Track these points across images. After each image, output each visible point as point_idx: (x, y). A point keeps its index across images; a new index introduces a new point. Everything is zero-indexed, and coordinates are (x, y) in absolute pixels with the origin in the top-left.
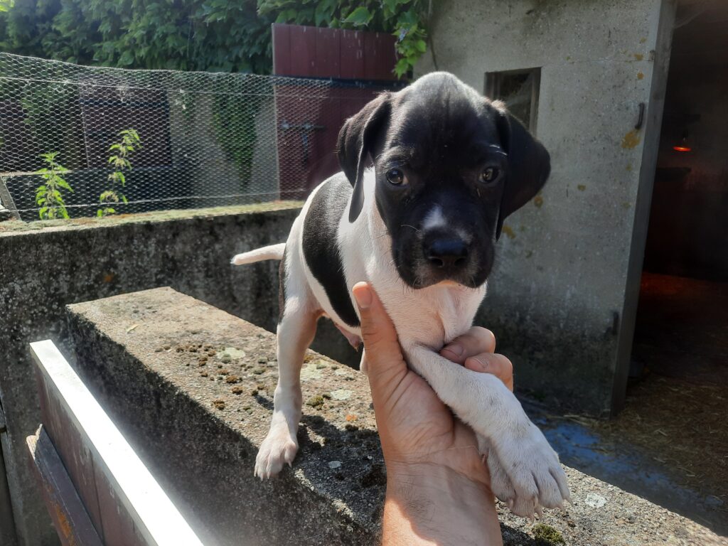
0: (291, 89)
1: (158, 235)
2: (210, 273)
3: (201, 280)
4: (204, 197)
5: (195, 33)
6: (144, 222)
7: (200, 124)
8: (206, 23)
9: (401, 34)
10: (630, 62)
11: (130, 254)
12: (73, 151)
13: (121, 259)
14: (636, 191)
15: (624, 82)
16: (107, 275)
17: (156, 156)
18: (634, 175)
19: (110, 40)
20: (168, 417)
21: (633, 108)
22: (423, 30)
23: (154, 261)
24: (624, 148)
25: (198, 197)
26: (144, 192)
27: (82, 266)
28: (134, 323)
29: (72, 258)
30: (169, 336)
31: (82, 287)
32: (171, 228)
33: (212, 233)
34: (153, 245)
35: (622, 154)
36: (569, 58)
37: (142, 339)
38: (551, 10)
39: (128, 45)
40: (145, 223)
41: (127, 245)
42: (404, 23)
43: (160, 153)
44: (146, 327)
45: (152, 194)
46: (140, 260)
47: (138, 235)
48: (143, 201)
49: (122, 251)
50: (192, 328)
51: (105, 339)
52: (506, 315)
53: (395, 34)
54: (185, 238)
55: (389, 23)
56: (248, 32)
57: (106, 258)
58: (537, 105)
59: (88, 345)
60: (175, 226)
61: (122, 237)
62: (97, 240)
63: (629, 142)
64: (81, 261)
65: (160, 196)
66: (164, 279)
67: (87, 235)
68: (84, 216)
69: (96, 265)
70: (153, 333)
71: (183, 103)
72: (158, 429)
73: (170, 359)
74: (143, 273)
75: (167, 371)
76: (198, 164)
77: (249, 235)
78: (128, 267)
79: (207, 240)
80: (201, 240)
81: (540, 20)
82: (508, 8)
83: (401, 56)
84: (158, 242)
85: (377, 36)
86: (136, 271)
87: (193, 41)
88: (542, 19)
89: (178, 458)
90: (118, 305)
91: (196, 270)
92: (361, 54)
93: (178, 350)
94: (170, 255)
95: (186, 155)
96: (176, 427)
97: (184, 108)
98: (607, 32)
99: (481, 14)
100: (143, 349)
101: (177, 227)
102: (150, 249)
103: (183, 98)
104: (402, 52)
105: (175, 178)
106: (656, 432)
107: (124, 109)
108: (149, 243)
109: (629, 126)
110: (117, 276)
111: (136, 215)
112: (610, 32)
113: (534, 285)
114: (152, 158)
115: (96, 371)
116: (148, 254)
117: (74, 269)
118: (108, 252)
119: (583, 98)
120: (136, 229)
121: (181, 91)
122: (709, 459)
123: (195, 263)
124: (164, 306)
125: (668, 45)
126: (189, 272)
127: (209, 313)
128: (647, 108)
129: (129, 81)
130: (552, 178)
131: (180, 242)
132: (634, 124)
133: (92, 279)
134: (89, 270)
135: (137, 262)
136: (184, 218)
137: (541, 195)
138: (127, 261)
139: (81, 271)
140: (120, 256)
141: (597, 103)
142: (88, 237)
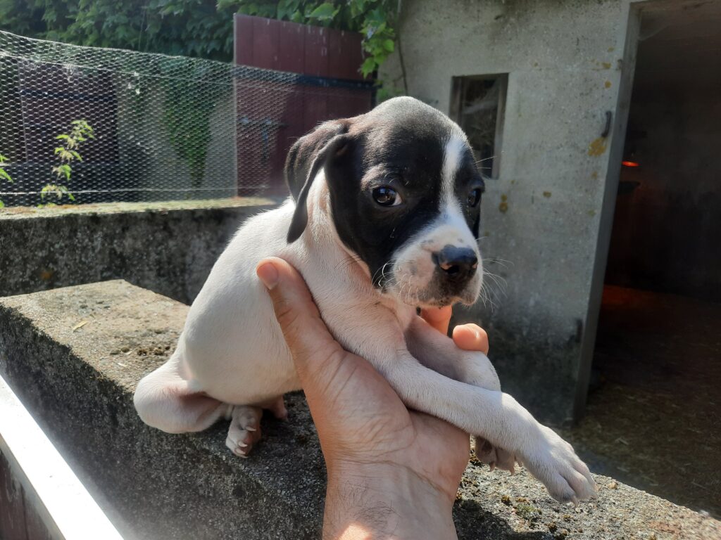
0: (255, 79)
1: (105, 229)
2: (162, 272)
3: (153, 279)
4: (157, 190)
5: (149, 26)
6: (90, 213)
7: (156, 111)
8: (160, 16)
9: (368, 31)
10: (598, 70)
11: (73, 248)
12: (10, 133)
13: (62, 254)
14: (601, 200)
15: (591, 90)
16: (45, 271)
17: (105, 142)
18: (600, 183)
19: (54, 29)
20: (126, 439)
21: (599, 117)
22: (391, 30)
23: (99, 256)
24: (591, 155)
25: (150, 190)
26: (90, 181)
27: (17, 260)
28: (81, 320)
29: (5, 251)
30: (126, 335)
31: (16, 284)
32: (121, 221)
33: (166, 228)
34: (99, 239)
35: (588, 162)
36: (536, 65)
37: (93, 339)
38: (519, 16)
39: (75, 34)
40: (91, 215)
41: (70, 238)
42: (372, 21)
43: (110, 140)
44: (97, 325)
45: (99, 184)
46: (83, 255)
47: (82, 228)
48: (89, 191)
49: (63, 245)
50: (156, 326)
51: (44, 338)
53: (363, 31)
54: (135, 233)
55: (354, 22)
56: (206, 27)
57: (44, 251)
58: (503, 110)
59: (21, 347)
60: (124, 220)
61: (64, 229)
62: (34, 231)
63: (596, 150)
64: (15, 255)
65: (110, 186)
67: (23, 226)
68: (20, 205)
69: (33, 259)
70: (107, 332)
71: (137, 87)
72: (112, 453)
73: (130, 363)
74: (87, 270)
75: (128, 379)
76: (152, 154)
77: (207, 232)
78: (69, 263)
79: (160, 236)
80: (153, 236)
81: (508, 25)
82: (476, 12)
83: (368, 55)
84: (105, 236)
85: (343, 34)
86: (79, 268)
87: (145, 34)
88: (511, 24)
89: (139, 492)
90: (61, 299)
91: (147, 268)
92: (326, 52)
93: (140, 353)
94: (119, 250)
95: (139, 144)
96: (138, 451)
97: (138, 92)
98: (575, 40)
99: (449, 18)
100: (94, 351)
101: (127, 220)
102: (96, 243)
103: (137, 82)
104: (369, 50)
105: (126, 167)
106: (617, 440)
107: (71, 89)
108: (95, 237)
109: (595, 134)
110: (57, 273)
111: (80, 206)
112: (578, 40)
114: (101, 145)
115: (31, 378)
116: (93, 249)
117: (7, 263)
118: (48, 245)
119: (550, 105)
120: (80, 221)
121: (136, 74)
122: (670, 468)
123: (147, 261)
124: (119, 301)
125: (634, 56)
126: (138, 271)
127: (175, 309)
128: (614, 116)
129: (78, 59)
130: (518, 183)
131: (130, 237)
132: (601, 132)
133: (27, 276)
134: (25, 265)
135: (81, 258)
136: (135, 211)
137: (507, 201)
138: (69, 256)
139: (15, 266)
140: (61, 251)
141: (564, 110)
142: (25, 228)
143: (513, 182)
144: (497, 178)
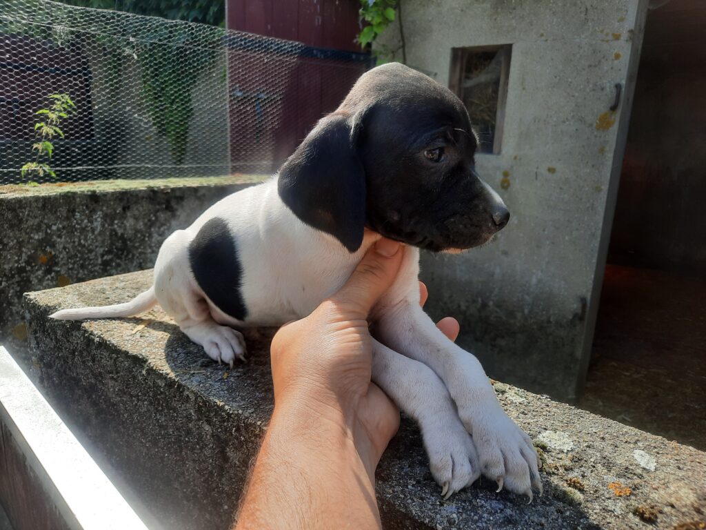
1: (105, 208)
4: (156, 166)
6: (88, 191)
10: (607, 41)
11: (71, 230)
13: (60, 236)
14: (609, 175)
15: (600, 61)
16: (42, 255)
18: (607, 158)
21: (608, 89)
23: (99, 238)
24: (598, 129)
25: (149, 166)
26: (85, 157)
27: (11, 244)
31: (11, 269)
32: (121, 200)
33: (168, 207)
34: (99, 219)
35: (596, 136)
36: (542, 35)
40: (89, 193)
41: (68, 218)
45: (95, 160)
46: (82, 237)
47: (81, 207)
48: (84, 167)
49: (61, 226)
51: (103, 345)
52: (467, 301)
54: (136, 212)
57: (40, 234)
58: (506, 84)
59: (64, 353)
60: (125, 197)
61: (61, 209)
62: (29, 211)
63: (604, 124)
64: (9, 237)
65: (106, 162)
66: (111, 260)
67: (17, 205)
68: (11, 182)
69: (28, 242)
71: (135, 52)
74: (87, 254)
76: (151, 126)
78: (68, 246)
79: (163, 216)
80: (155, 215)
83: (367, 24)
84: (105, 217)
86: (78, 251)
91: (149, 251)
92: (320, 21)
94: (120, 232)
95: (136, 115)
98: (583, 9)
101: (128, 199)
102: (95, 224)
103: (134, 47)
104: (368, 18)
107: (62, 55)
108: (94, 217)
109: (602, 107)
110: (55, 257)
111: (76, 183)
112: (587, 9)
113: (498, 270)
115: (79, 392)
116: (93, 230)
118: (44, 227)
119: (556, 77)
120: (78, 200)
121: (132, 39)
123: (149, 242)
126: (140, 253)
128: (623, 89)
129: (69, 21)
130: (520, 159)
131: (131, 217)
132: (610, 105)
133: (23, 260)
134: (20, 249)
135: (80, 240)
136: (136, 188)
137: (509, 178)
138: (68, 239)
139: (10, 250)
140: (59, 233)
141: (571, 82)
142: (19, 208)
143: (515, 158)
144: (499, 153)
